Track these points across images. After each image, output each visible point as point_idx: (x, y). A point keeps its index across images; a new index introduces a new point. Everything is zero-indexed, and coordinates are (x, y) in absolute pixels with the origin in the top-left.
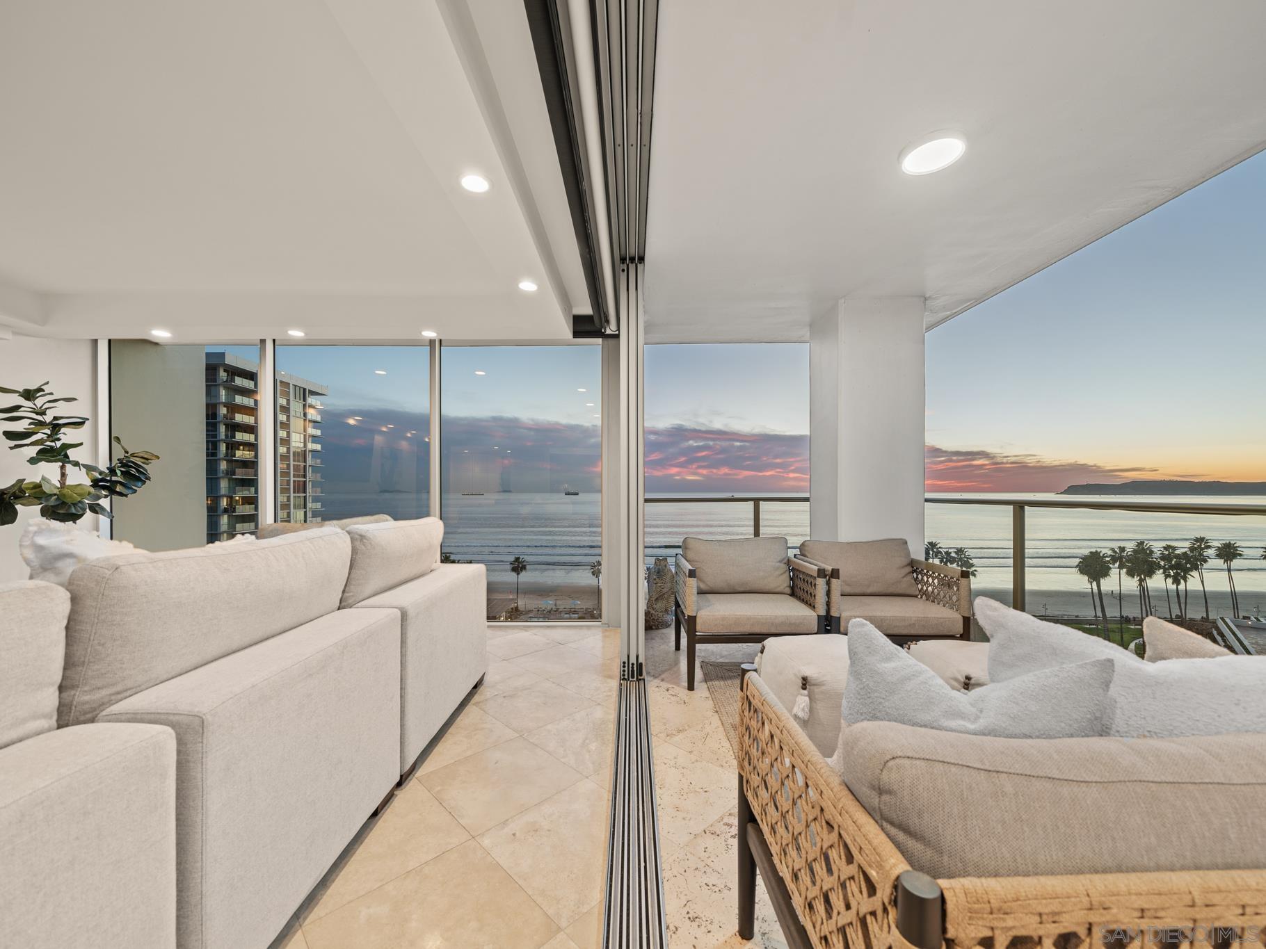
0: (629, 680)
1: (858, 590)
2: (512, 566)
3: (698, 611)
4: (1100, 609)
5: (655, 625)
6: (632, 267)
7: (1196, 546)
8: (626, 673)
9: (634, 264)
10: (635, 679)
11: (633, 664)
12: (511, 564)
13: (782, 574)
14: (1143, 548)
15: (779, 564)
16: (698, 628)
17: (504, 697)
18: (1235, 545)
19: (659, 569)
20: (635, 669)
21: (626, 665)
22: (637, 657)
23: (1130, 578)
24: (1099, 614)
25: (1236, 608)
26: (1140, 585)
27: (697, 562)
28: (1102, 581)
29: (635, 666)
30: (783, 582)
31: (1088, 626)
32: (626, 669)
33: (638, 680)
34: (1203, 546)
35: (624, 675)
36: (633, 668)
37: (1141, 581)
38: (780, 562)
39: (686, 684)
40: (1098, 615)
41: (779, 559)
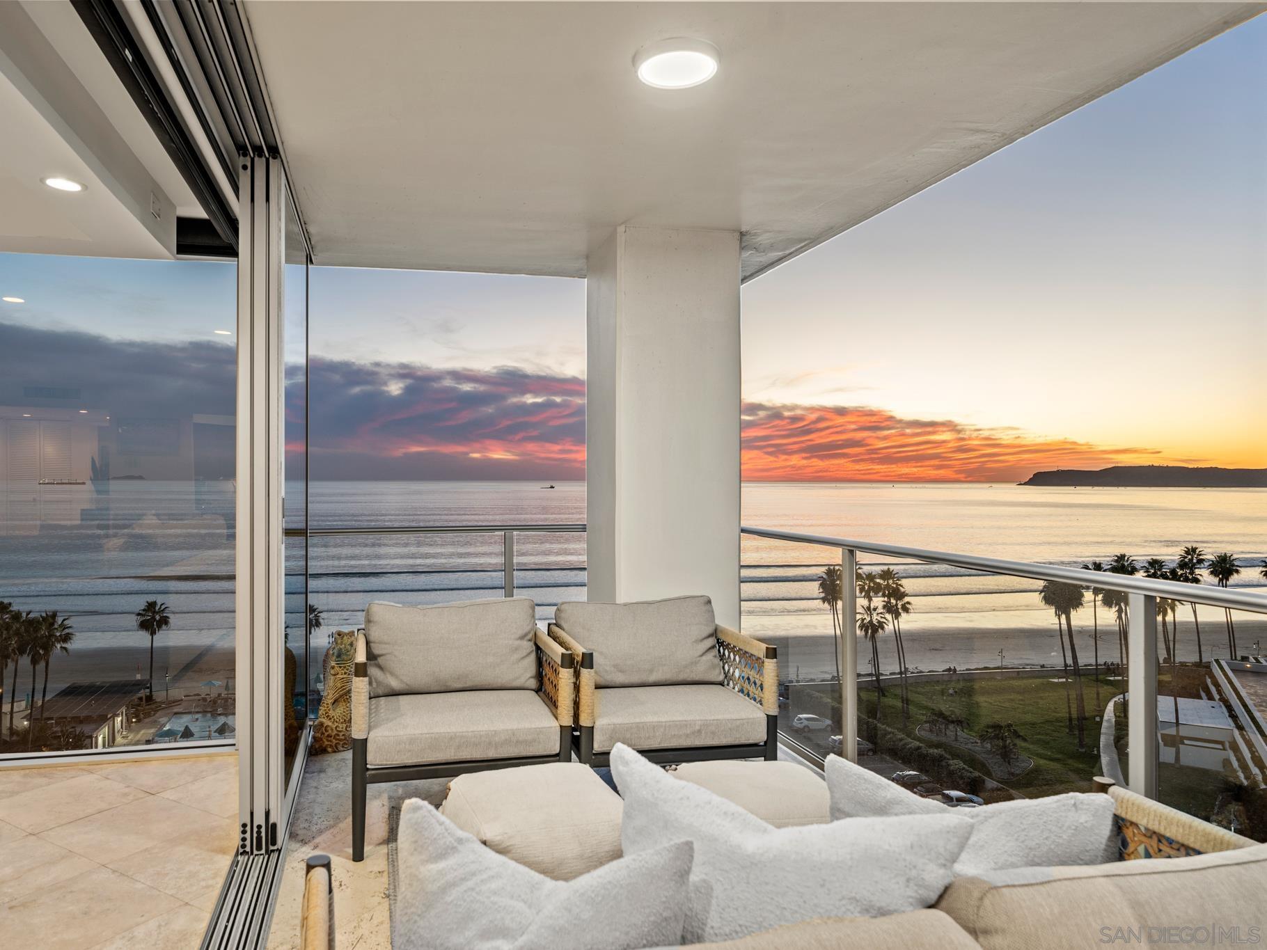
0: (252, 853)
1: (635, 679)
2: (140, 619)
3: (370, 729)
4: (1071, 655)
5: (331, 746)
6: (260, 164)
7: (1186, 560)
8: (248, 843)
9: (264, 159)
10: (263, 851)
11: (259, 827)
12: (139, 614)
13: (523, 658)
14: (1123, 565)
15: (519, 642)
16: (370, 758)
17: (11, 908)
18: (1232, 558)
19: (340, 650)
20: (263, 834)
21: (248, 829)
22: (267, 814)
23: (1107, 609)
24: (1070, 661)
25: (1232, 647)
26: (1120, 617)
27: (386, 643)
28: (1073, 613)
29: (263, 830)
30: (525, 671)
31: (1056, 680)
32: (248, 835)
33: (269, 852)
34: (1195, 561)
35: (244, 846)
36: (259, 833)
37: (1120, 611)
38: (522, 638)
39: (350, 851)
40: (1067, 662)
41: (520, 632)
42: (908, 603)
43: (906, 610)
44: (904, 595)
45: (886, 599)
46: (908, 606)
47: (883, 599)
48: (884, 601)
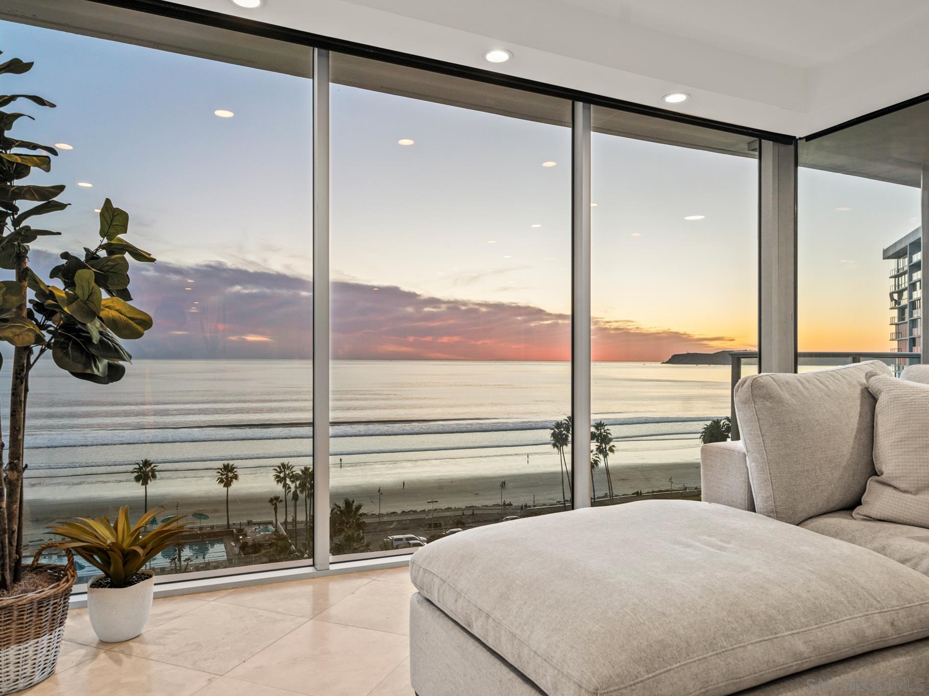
42: (614, 446)
43: (611, 450)
44: (610, 440)
45: (599, 444)
46: (613, 448)
47: (597, 444)
48: (597, 446)
